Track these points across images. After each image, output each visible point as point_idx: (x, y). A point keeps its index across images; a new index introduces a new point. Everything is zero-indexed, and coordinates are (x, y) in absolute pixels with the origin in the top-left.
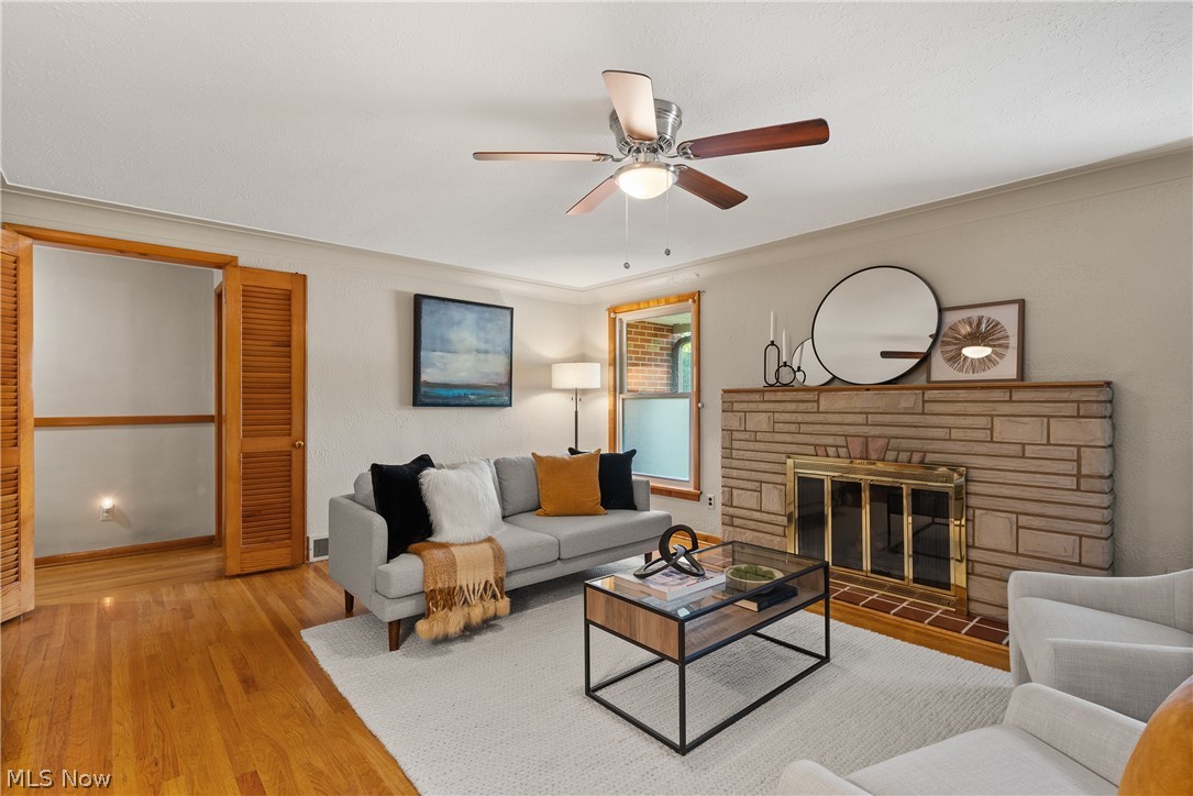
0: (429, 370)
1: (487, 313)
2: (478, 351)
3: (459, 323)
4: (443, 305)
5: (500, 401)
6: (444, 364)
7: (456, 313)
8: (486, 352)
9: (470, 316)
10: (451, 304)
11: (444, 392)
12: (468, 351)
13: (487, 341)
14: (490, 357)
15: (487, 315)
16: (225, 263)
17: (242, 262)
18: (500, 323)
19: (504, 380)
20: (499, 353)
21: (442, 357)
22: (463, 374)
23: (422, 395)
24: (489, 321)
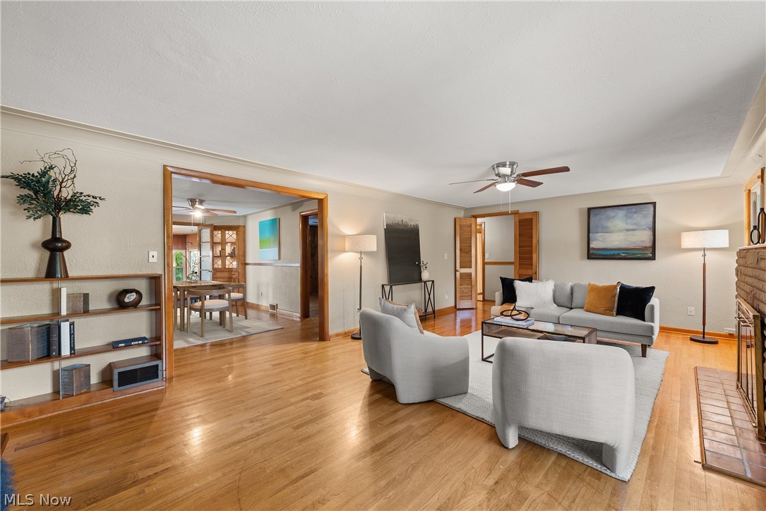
0: (594, 242)
1: (634, 209)
2: (627, 230)
3: (614, 217)
4: (602, 210)
5: (646, 256)
6: (604, 239)
7: (611, 213)
8: (634, 230)
9: (621, 213)
10: (608, 209)
11: (605, 253)
12: (620, 231)
13: (635, 224)
14: (636, 232)
15: (634, 210)
16: (515, 213)
17: (520, 212)
18: (644, 212)
19: (649, 244)
20: (644, 229)
21: (602, 236)
22: (617, 243)
23: (592, 255)
24: (635, 213)
